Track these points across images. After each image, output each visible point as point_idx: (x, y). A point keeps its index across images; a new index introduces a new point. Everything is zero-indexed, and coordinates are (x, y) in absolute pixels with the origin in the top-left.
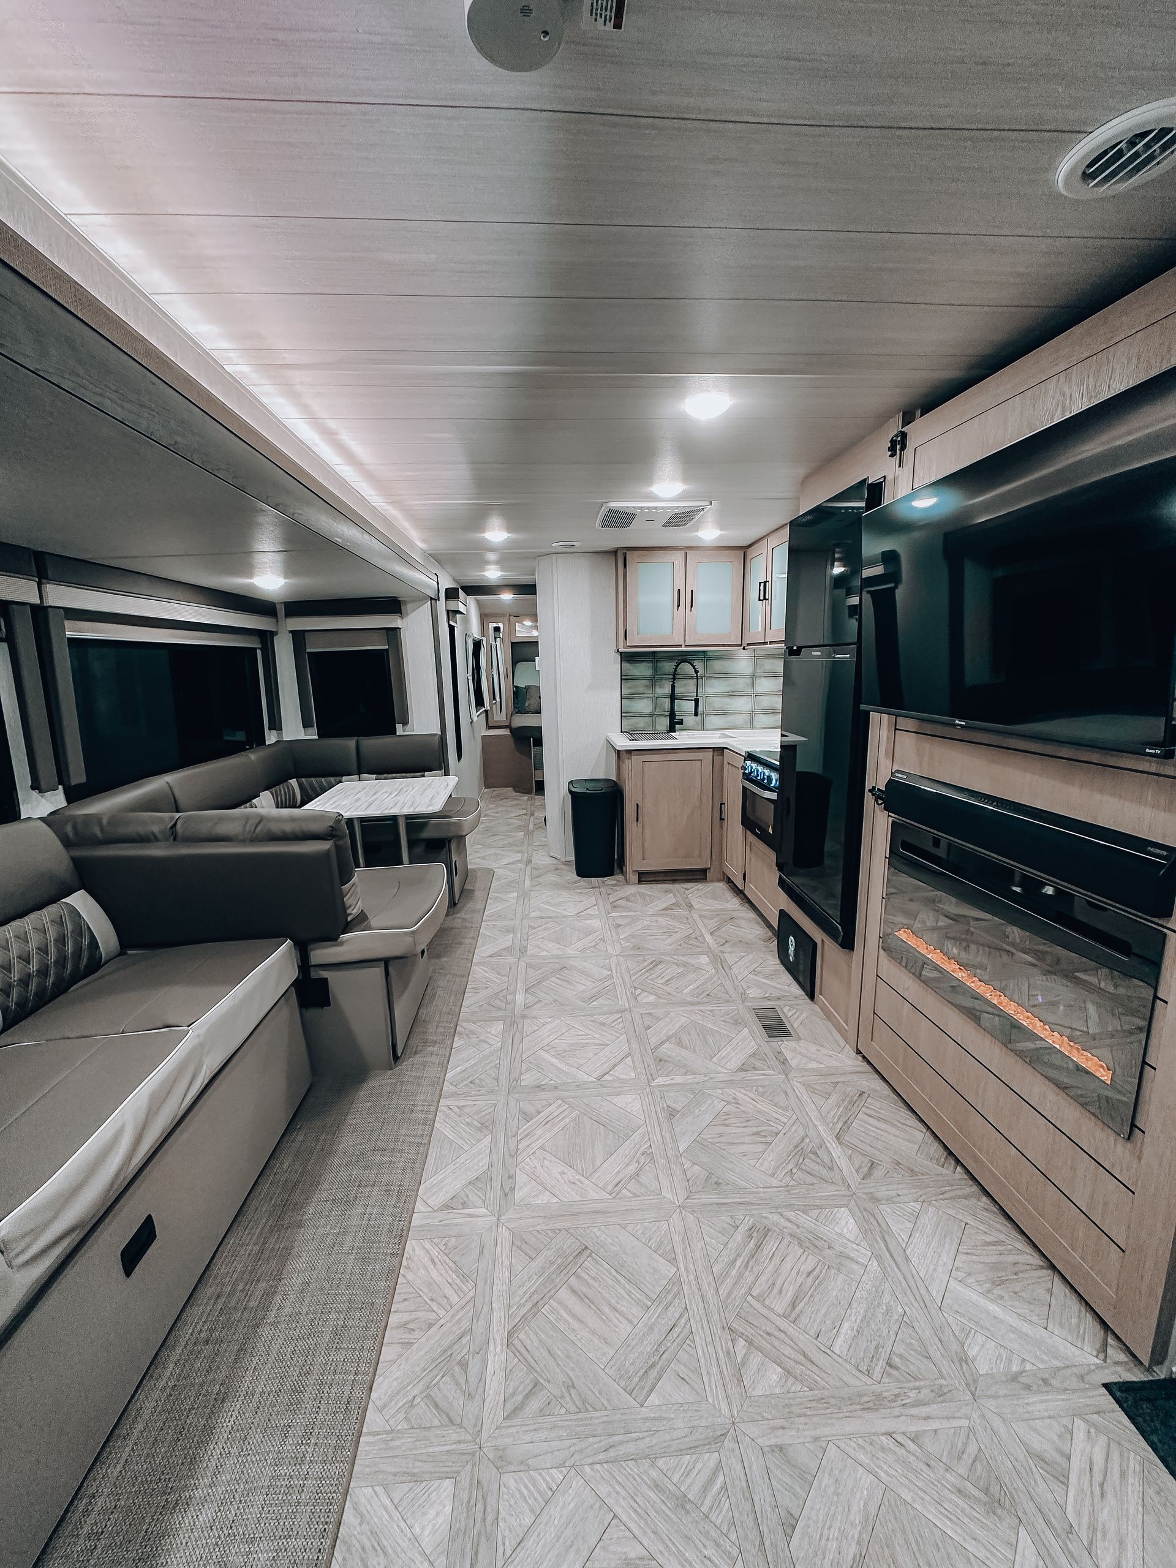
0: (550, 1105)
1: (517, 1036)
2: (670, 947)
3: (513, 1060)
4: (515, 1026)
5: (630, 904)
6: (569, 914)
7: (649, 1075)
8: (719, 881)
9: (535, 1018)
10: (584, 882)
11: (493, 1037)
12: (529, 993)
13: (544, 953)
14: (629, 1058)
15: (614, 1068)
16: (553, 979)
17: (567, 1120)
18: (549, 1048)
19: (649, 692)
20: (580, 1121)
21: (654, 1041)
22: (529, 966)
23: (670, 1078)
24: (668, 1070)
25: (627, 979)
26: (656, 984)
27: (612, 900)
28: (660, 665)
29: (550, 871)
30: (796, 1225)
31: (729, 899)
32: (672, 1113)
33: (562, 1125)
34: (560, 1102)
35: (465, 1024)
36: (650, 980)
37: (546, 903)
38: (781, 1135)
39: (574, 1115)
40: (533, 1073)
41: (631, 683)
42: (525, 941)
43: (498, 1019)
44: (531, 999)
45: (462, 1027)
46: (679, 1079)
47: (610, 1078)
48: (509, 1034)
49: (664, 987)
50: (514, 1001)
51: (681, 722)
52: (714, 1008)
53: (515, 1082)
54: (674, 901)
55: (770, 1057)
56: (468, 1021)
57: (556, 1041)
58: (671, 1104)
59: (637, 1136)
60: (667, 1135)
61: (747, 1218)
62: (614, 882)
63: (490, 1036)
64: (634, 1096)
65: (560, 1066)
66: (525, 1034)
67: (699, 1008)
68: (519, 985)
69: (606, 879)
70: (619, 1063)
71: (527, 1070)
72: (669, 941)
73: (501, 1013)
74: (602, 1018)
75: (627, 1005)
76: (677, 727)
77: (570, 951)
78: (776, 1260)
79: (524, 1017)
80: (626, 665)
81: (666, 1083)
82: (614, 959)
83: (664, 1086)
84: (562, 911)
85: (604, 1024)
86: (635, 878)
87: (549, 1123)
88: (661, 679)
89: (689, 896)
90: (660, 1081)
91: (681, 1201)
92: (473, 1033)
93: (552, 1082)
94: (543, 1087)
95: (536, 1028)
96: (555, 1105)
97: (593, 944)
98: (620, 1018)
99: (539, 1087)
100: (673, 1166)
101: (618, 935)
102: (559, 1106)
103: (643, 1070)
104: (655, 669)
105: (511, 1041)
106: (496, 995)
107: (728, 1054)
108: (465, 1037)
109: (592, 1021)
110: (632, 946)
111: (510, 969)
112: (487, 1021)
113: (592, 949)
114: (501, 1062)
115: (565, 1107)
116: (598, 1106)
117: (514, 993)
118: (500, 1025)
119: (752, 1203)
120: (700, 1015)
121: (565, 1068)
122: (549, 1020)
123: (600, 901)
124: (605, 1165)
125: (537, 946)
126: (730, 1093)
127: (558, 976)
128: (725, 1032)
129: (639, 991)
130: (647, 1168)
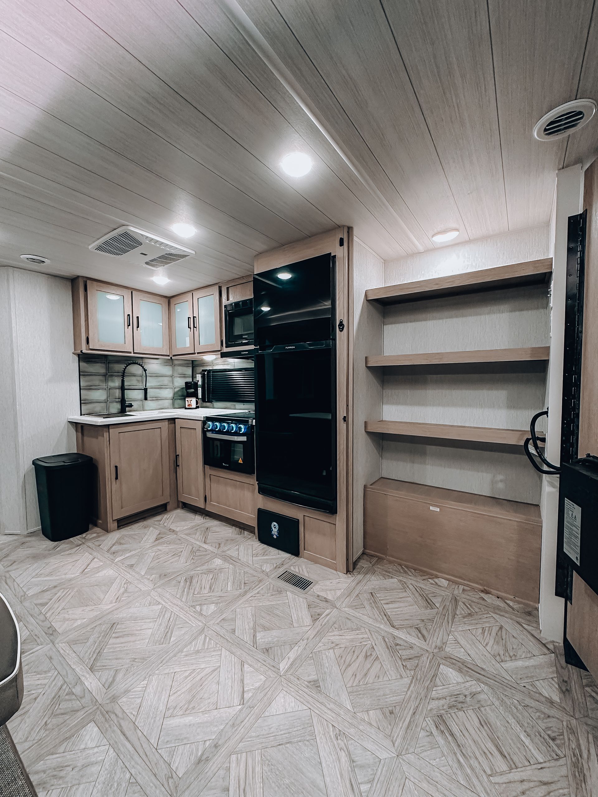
0: (228, 769)
1: (124, 724)
2: (188, 564)
3: (144, 757)
4: (113, 716)
5: (125, 546)
6: (73, 576)
7: (272, 668)
8: (178, 507)
9: (127, 691)
10: (63, 545)
11: (96, 750)
12: (98, 671)
13: (79, 622)
14: (246, 666)
15: (243, 683)
16: (112, 641)
17: (258, 769)
18: (171, 711)
19: (104, 385)
20: (269, 758)
21: (247, 638)
22: (71, 643)
23: (286, 659)
24: (279, 654)
25: (179, 603)
26: (205, 595)
27: (106, 548)
28: (111, 365)
29: (16, 548)
30: (443, 698)
31: (194, 518)
32: (315, 685)
33: (258, 780)
34: (234, 757)
35: (40, 766)
36: (197, 594)
37: (37, 576)
38: (375, 647)
39: (258, 758)
40: (180, 751)
41: (88, 378)
42: (43, 621)
43: (82, 725)
44: (106, 675)
45: (37, 773)
46: (292, 655)
47: (250, 694)
48: (114, 731)
49: (212, 594)
50: (85, 690)
51: (131, 406)
52: (259, 590)
53: (171, 781)
54: (157, 532)
55: (318, 602)
56: (40, 758)
57: (172, 698)
58: (307, 678)
59: (318, 729)
60: (332, 706)
61: (427, 719)
62: (95, 535)
63: (91, 752)
64: (281, 695)
65: (198, 720)
66: (132, 717)
67: (250, 595)
68: (78, 670)
69: (84, 535)
70: (243, 675)
71: (172, 753)
72: (183, 560)
73: (81, 715)
74: (191, 648)
75: (200, 624)
76: (127, 409)
77: (106, 607)
78: (466, 734)
79: (114, 699)
80: (83, 364)
81: (289, 665)
82: (153, 593)
83: (289, 668)
84: (63, 576)
85: (198, 652)
86: (113, 525)
87: (248, 789)
88: (112, 376)
89: (165, 524)
90: (283, 666)
91: (394, 751)
92: (61, 768)
93: (208, 743)
94: (204, 757)
95: (139, 701)
96: (233, 765)
97: (122, 590)
98: (205, 639)
99: (200, 761)
100: (361, 727)
101: (138, 573)
102: (238, 762)
103: (264, 667)
104: (108, 369)
105: (122, 737)
106: (57, 699)
107: (298, 615)
108: (55, 781)
109: (186, 656)
110: (158, 576)
111: (51, 658)
112: (70, 738)
113: (125, 595)
114: (133, 771)
115: (244, 759)
116: (266, 728)
117: (79, 681)
118: (92, 731)
119: (417, 707)
120: (256, 600)
121: (206, 718)
122: (145, 682)
123: (95, 554)
124: (328, 779)
125: (65, 620)
126: (326, 641)
127: (114, 635)
128: (281, 602)
129: (198, 608)
130: (351, 748)
